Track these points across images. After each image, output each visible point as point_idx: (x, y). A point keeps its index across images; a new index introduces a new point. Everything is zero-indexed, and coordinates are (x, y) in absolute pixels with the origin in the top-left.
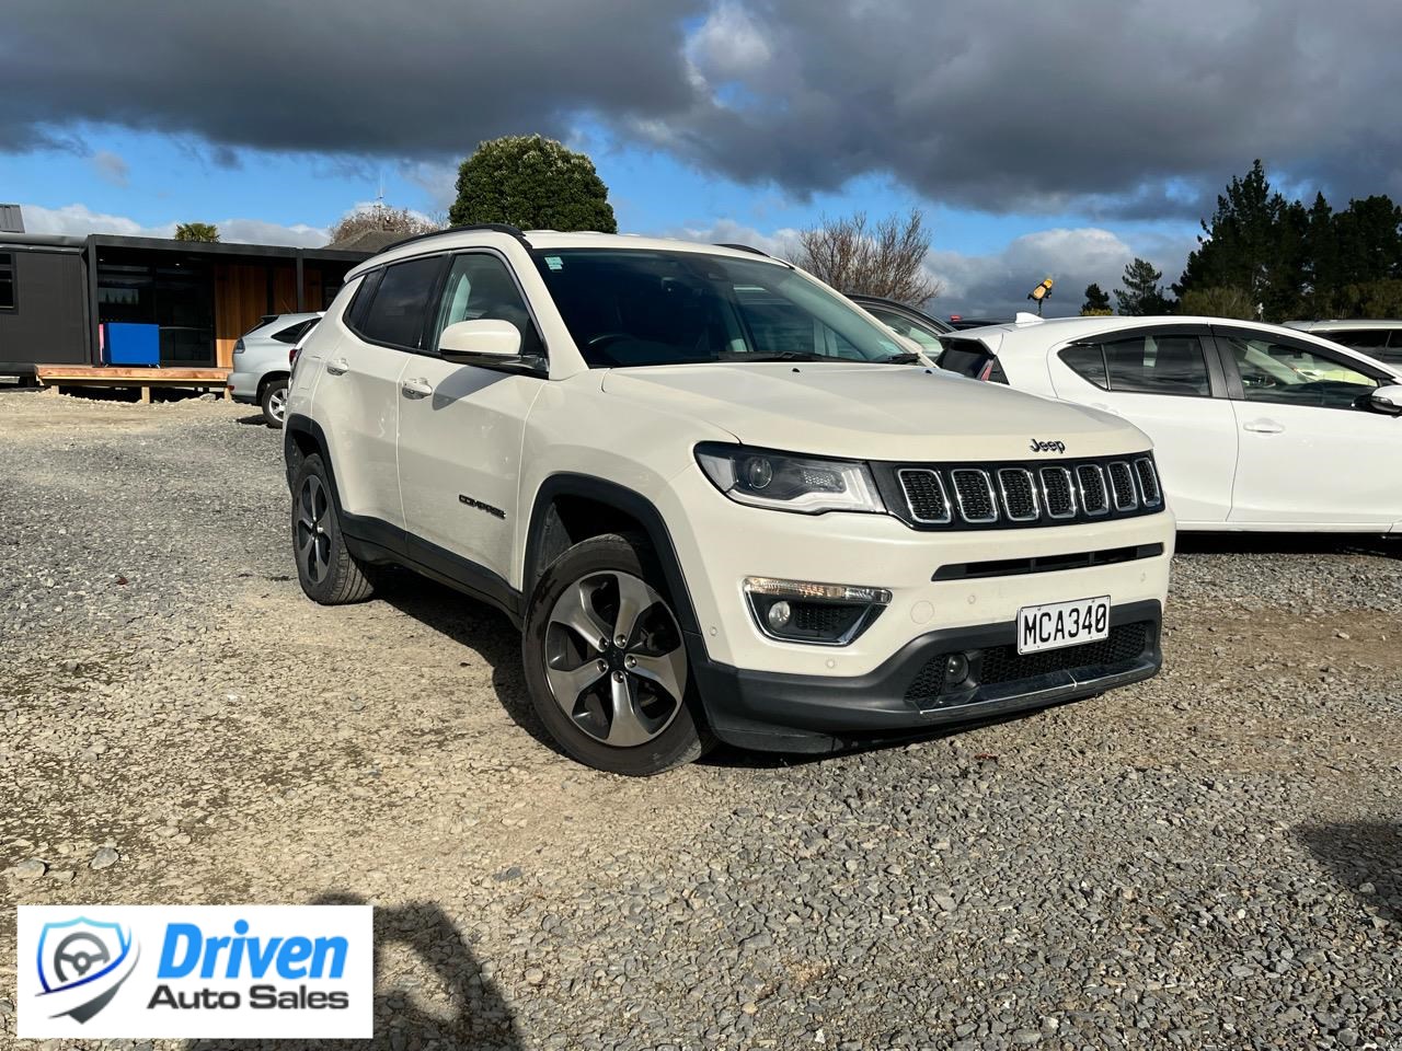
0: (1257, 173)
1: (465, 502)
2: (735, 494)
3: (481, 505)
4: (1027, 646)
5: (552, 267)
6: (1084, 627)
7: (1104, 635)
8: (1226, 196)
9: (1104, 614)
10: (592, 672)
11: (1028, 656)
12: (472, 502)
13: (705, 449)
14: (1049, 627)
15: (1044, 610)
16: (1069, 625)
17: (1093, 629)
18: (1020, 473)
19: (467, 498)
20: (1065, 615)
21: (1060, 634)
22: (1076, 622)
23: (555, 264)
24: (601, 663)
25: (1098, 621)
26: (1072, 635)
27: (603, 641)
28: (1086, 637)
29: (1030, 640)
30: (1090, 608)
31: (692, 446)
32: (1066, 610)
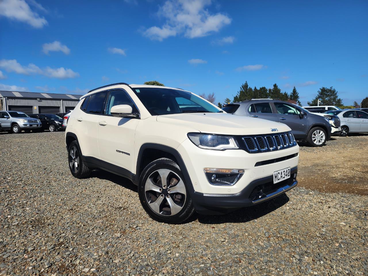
0: (246, 83)
1: (118, 152)
2: (200, 146)
3: (122, 152)
4: (275, 182)
6: (286, 175)
7: (289, 177)
8: (241, 87)
9: (289, 172)
10: (161, 199)
11: (275, 184)
12: (120, 152)
13: (190, 134)
14: (279, 176)
15: (278, 172)
16: (283, 176)
17: (288, 176)
19: (118, 151)
20: (282, 173)
21: (281, 178)
22: (284, 174)
23: (138, 91)
24: (162, 196)
25: (288, 173)
26: (284, 178)
27: (160, 190)
28: (286, 178)
29: (276, 180)
30: (287, 170)
31: (187, 134)
32: (282, 171)
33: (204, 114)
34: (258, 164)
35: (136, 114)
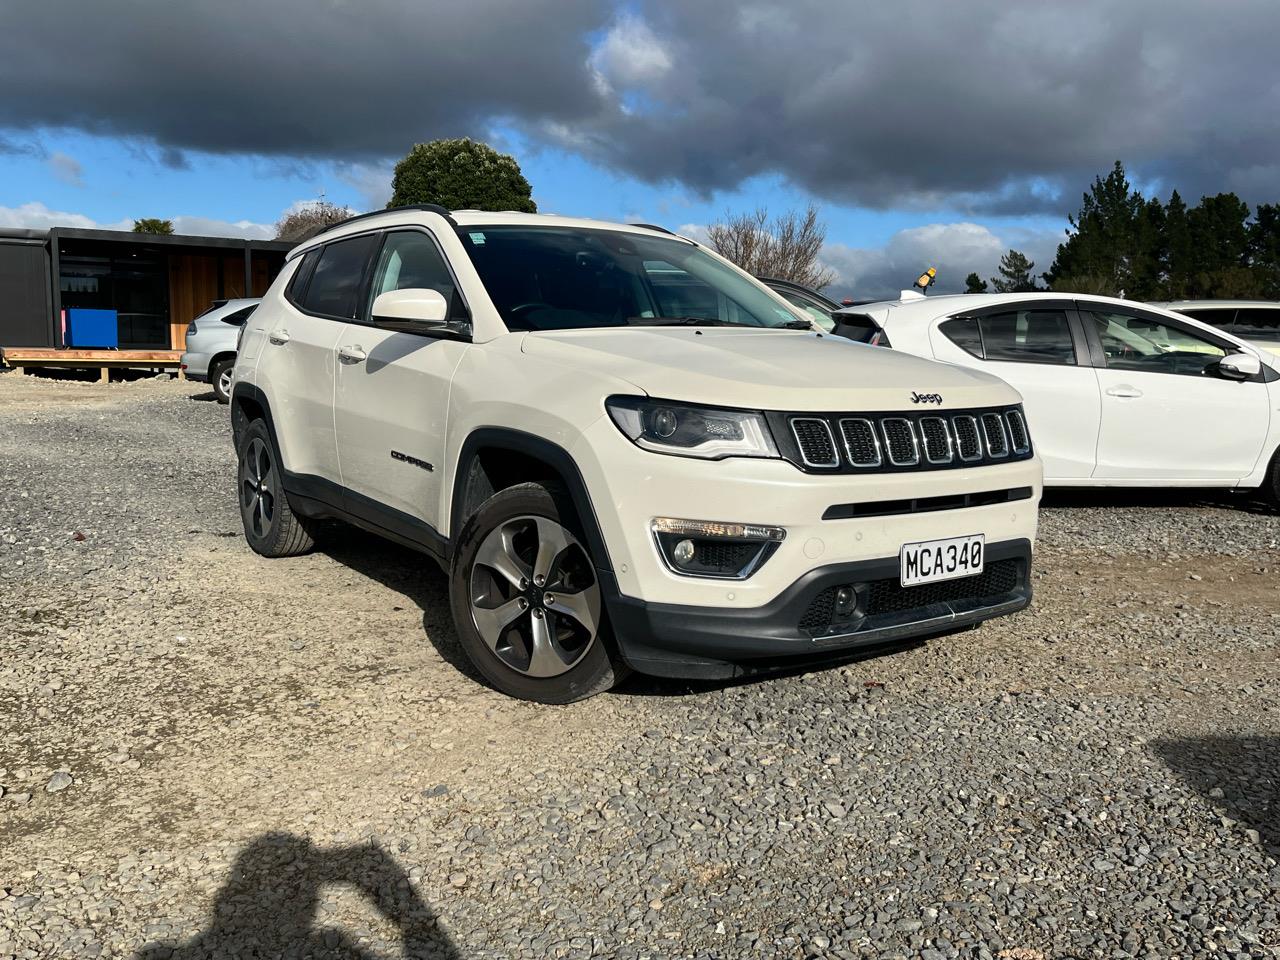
0: (1118, 173)
1: (397, 457)
2: (643, 442)
3: (411, 460)
4: (910, 579)
5: (476, 242)
6: (961, 562)
7: (979, 570)
8: (1091, 193)
9: (979, 551)
10: (513, 610)
11: (910, 589)
12: (402, 457)
13: (616, 401)
14: (929, 562)
15: (924, 547)
16: (947, 561)
17: (969, 564)
18: (901, 422)
19: (398, 454)
20: (944, 551)
21: (939, 568)
22: (954, 558)
23: (478, 239)
24: (522, 601)
25: (973, 558)
26: (950, 570)
27: (523, 580)
28: (961, 572)
29: (912, 574)
30: (966, 545)
31: (604, 399)
32: (944, 547)
33: (698, 333)
34: (835, 512)
35: (458, 323)
